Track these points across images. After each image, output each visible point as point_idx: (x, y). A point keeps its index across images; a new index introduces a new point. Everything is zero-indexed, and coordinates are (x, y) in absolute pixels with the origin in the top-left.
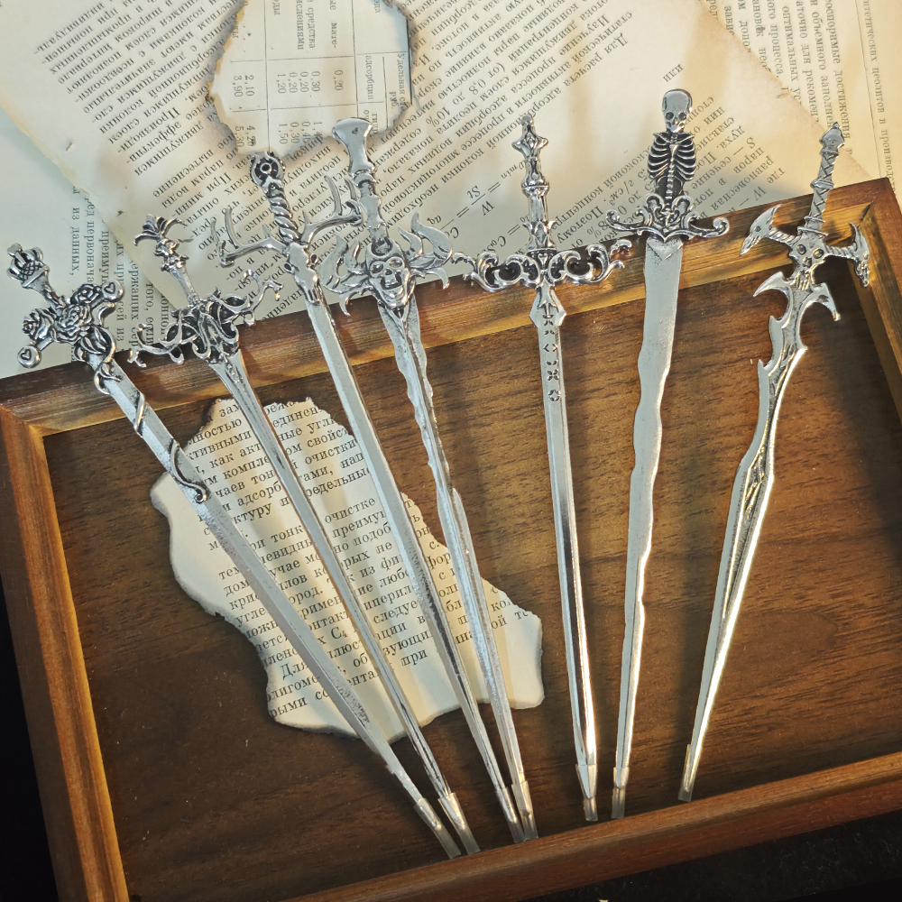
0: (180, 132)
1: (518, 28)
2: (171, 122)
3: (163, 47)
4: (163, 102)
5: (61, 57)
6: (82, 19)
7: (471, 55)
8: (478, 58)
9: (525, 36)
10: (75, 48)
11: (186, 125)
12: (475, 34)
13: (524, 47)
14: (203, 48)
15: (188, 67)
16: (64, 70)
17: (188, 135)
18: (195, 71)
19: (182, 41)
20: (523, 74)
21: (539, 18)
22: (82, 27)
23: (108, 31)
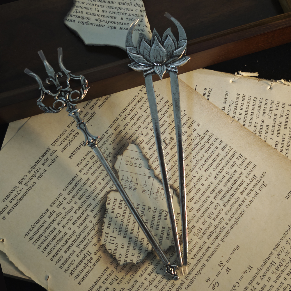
0: (93, 261)
1: (221, 186)
2: (88, 258)
3: (78, 223)
4: (83, 249)
5: (36, 237)
6: (41, 218)
7: (205, 202)
8: (208, 202)
9: (225, 189)
10: (41, 232)
11: (95, 258)
12: (204, 192)
13: (225, 194)
14: (95, 221)
15: (90, 231)
16: (39, 243)
17: (97, 262)
18: (93, 232)
19: (85, 219)
20: (228, 206)
21: (229, 180)
22: (42, 221)
23: (53, 221)
